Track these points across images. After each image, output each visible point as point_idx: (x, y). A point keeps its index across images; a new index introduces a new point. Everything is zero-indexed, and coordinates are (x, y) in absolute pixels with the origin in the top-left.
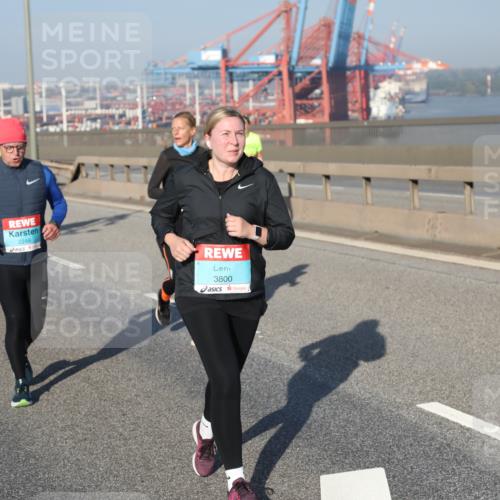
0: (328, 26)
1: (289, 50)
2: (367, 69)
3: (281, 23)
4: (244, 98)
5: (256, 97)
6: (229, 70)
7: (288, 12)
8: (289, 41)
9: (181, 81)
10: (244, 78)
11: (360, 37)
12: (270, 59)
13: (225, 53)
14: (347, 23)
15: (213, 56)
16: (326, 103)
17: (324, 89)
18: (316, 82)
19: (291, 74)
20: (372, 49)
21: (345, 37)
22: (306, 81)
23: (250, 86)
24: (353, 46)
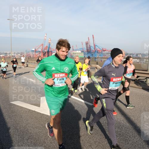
0: (47, 47)
1: (43, 49)
2: (51, 52)
3: (42, 46)
4: (37, 54)
5: (39, 54)
6: (36, 51)
7: (42, 45)
8: (43, 48)
9: (30, 52)
10: (37, 52)
11: (51, 48)
12: (40, 50)
13: (35, 49)
14: (49, 46)
15: (34, 49)
16: (47, 55)
17: (47, 53)
18: (46, 53)
19: (43, 52)
20: (52, 50)
21: (49, 48)
22: (44, 53)
23: (38, 53)
24: (50, 49)
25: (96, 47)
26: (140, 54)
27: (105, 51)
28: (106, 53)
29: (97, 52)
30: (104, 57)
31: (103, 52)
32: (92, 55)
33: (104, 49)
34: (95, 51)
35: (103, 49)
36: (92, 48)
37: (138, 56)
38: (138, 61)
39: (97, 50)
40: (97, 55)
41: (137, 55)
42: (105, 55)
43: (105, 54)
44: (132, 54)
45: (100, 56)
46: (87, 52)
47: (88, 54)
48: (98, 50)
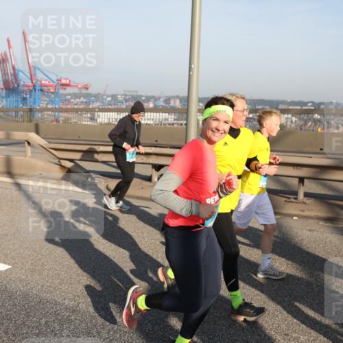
25: (35, 75)
26: (178, 97)
27: (68, 88)
28: (70, 95)
29: (41, 90)
30: (64, 107)
31: (62, 91)
32: (25, 99)
33: (64, 81)
34: (34, 86)
35: (60, 80)
36: (21, 75)
37: (172, 103)
38: (171, 118)
39: (42, 85)
40: (42, 102)
41: (167, 100)
42: (69, 100)
43: (69, 97)
44: (153, 97)
45: (52, 102)
46: (6, 89)
47: (8, 96)
48: (43, 82)
